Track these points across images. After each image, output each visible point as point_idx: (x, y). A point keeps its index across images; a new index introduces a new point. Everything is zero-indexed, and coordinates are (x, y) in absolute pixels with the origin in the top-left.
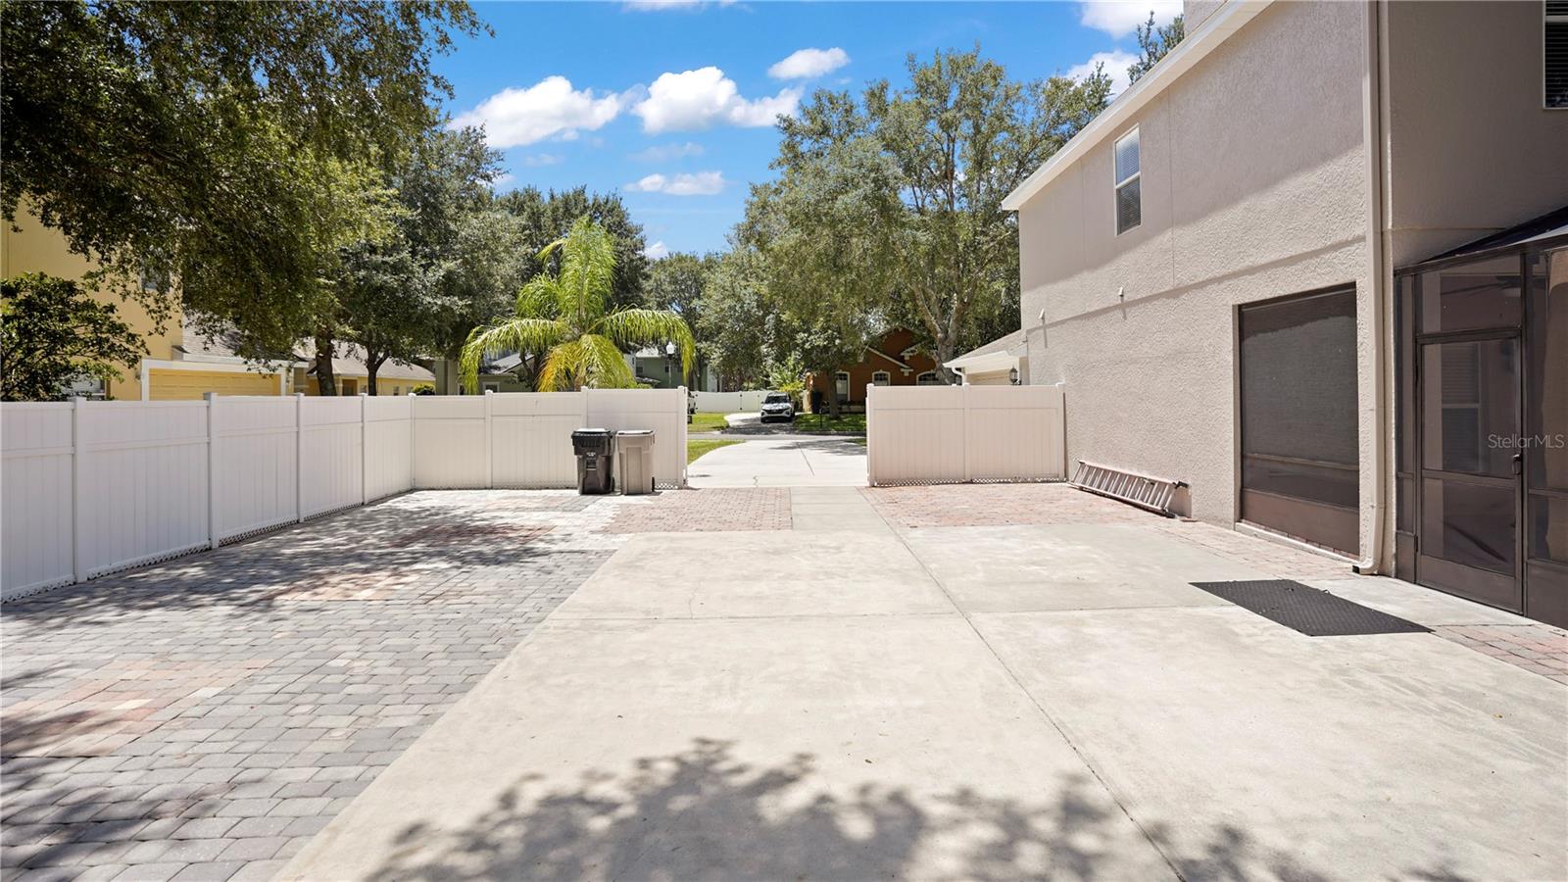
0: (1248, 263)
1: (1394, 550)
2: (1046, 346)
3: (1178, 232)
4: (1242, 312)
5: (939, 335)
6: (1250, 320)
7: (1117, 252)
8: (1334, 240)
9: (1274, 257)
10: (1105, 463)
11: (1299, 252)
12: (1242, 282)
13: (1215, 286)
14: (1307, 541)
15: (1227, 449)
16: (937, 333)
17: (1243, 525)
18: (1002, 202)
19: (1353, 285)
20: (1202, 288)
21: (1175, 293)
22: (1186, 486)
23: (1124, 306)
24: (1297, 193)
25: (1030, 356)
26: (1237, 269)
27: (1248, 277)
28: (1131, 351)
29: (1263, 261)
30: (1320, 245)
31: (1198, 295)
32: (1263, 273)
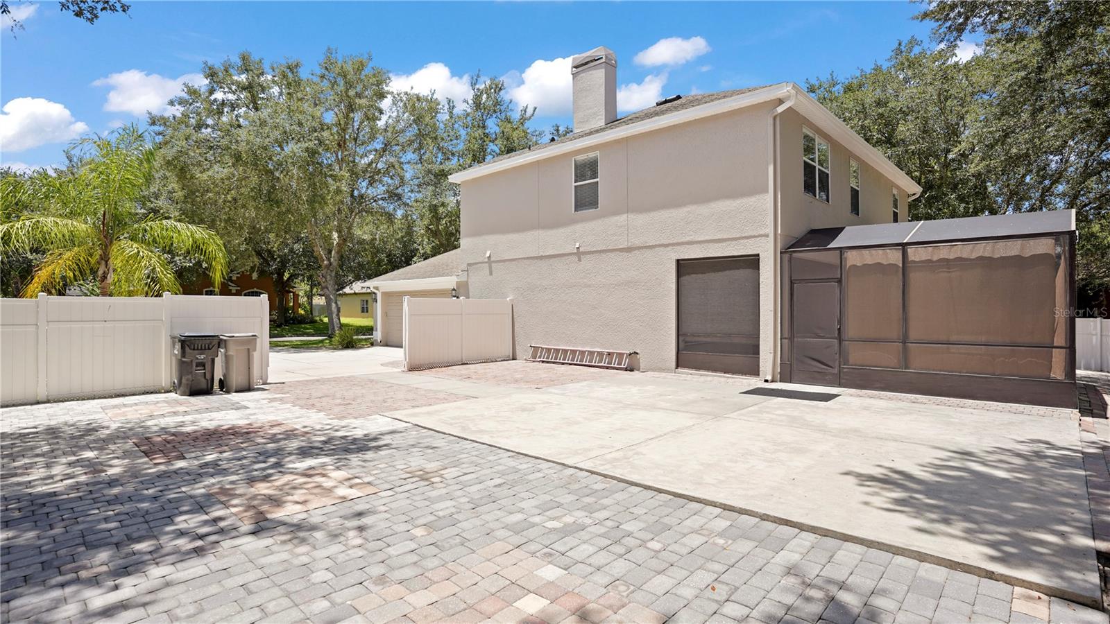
0: (688, 239)
1: (779, 371)
2: (491, 274)
3: (631, 216)
4: (679, 262)
5: (325, 262)
6: (683, 267)
7: (574, 222)
8: (746, 234)
9: (707, 238)
10: (558, 345)
11: (725, 237)
12: (683, 248)
13: (662, 249)
14: (725, 373)
15: (670, 332)
16: (324, 260)
17: (679, 370)
18: (449, 177)
19: (758, 255)
20: (651, 249)
21: (629, 250)
22: (637, 354)
23: (579, 254)
24: (724, 209)
25: (469, 280)
26: (680, 241)
27: (687, 246)
28: (585, 280)
29: (700, 239)
30: (738, 236)
31: (648, 252)
32: (699, 245)
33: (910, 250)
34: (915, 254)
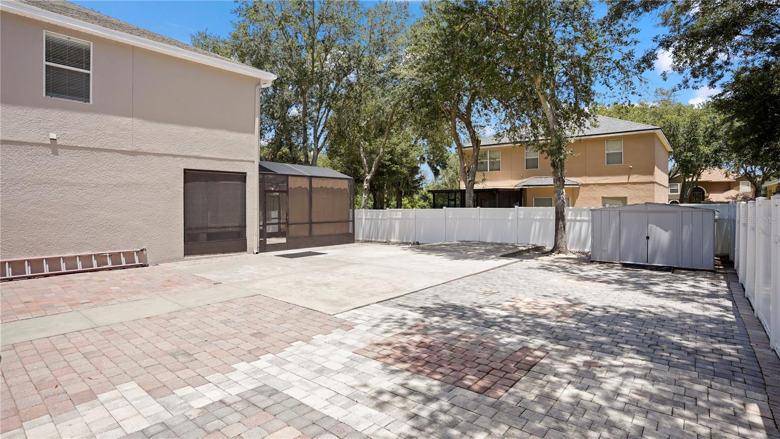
0: (196, 154)
3: (137, 122)
4: (187, 171)
6: (190, 176)
8: (239, 159)
9: (212, 156)
11: (225, 158)
12: (191, 160)
13: (171, 158)
17: (187, 258)
19: (246, 173)
20: (159, 156)
21: (133, 153)
22: (144, 250)
23: (55, 146)
24: (225, 138)
26: (188, 154)
27: (195, 160)
28: (66, 178)
29: (205, 156)
30: (234, 159)
31: (156, 159)
32: (204, 160)
33: (313, 180)
34: (316, 184)
